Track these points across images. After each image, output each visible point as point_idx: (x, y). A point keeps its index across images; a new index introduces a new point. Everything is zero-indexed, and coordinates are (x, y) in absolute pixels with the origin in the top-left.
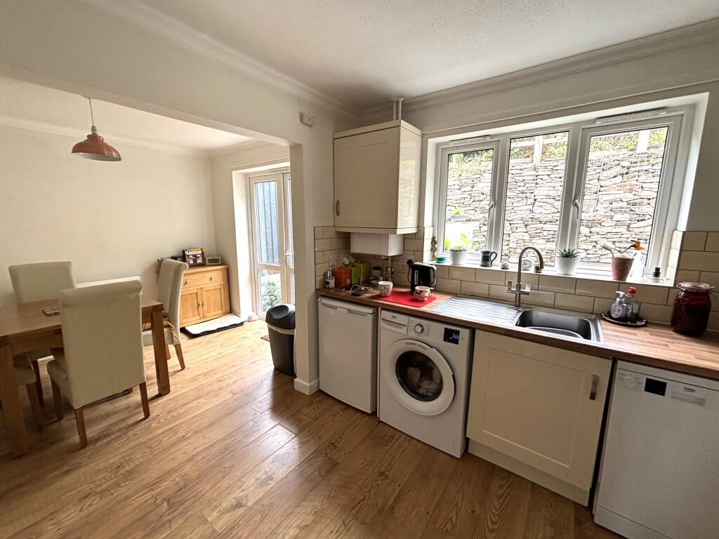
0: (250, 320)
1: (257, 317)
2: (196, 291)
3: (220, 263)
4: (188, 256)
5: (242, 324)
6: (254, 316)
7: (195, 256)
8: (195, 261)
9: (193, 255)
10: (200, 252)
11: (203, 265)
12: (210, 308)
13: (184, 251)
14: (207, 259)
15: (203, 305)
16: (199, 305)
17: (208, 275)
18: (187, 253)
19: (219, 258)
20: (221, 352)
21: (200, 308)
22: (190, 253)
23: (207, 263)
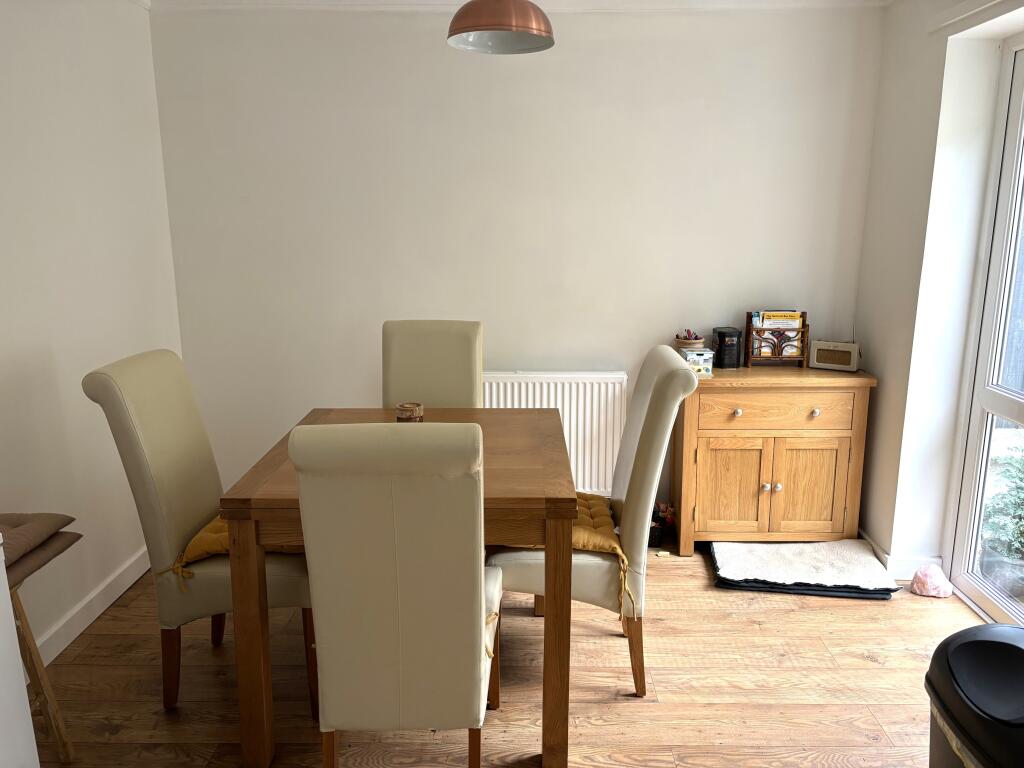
0: (916, 588)
1: (947, 588)
2: (758, 444)
3: (853, 367)
4: (760, 332)
5: (883, 594)
6: (937, 580)
7: (780, 334)
8: (777, 349)
9: (774, 332)
10: (797, 324)
11: (799, 365)
12: (795, 505)
13: (750, 317)
14: (815, 347)
15: (773, 491)
16: (761, 488)
17: (806, 401)
18: (757, 323)
19: (854, 349)
20: (772, 681)
21: (764, 498)
22: (767, 324)
23: (814, 362)
